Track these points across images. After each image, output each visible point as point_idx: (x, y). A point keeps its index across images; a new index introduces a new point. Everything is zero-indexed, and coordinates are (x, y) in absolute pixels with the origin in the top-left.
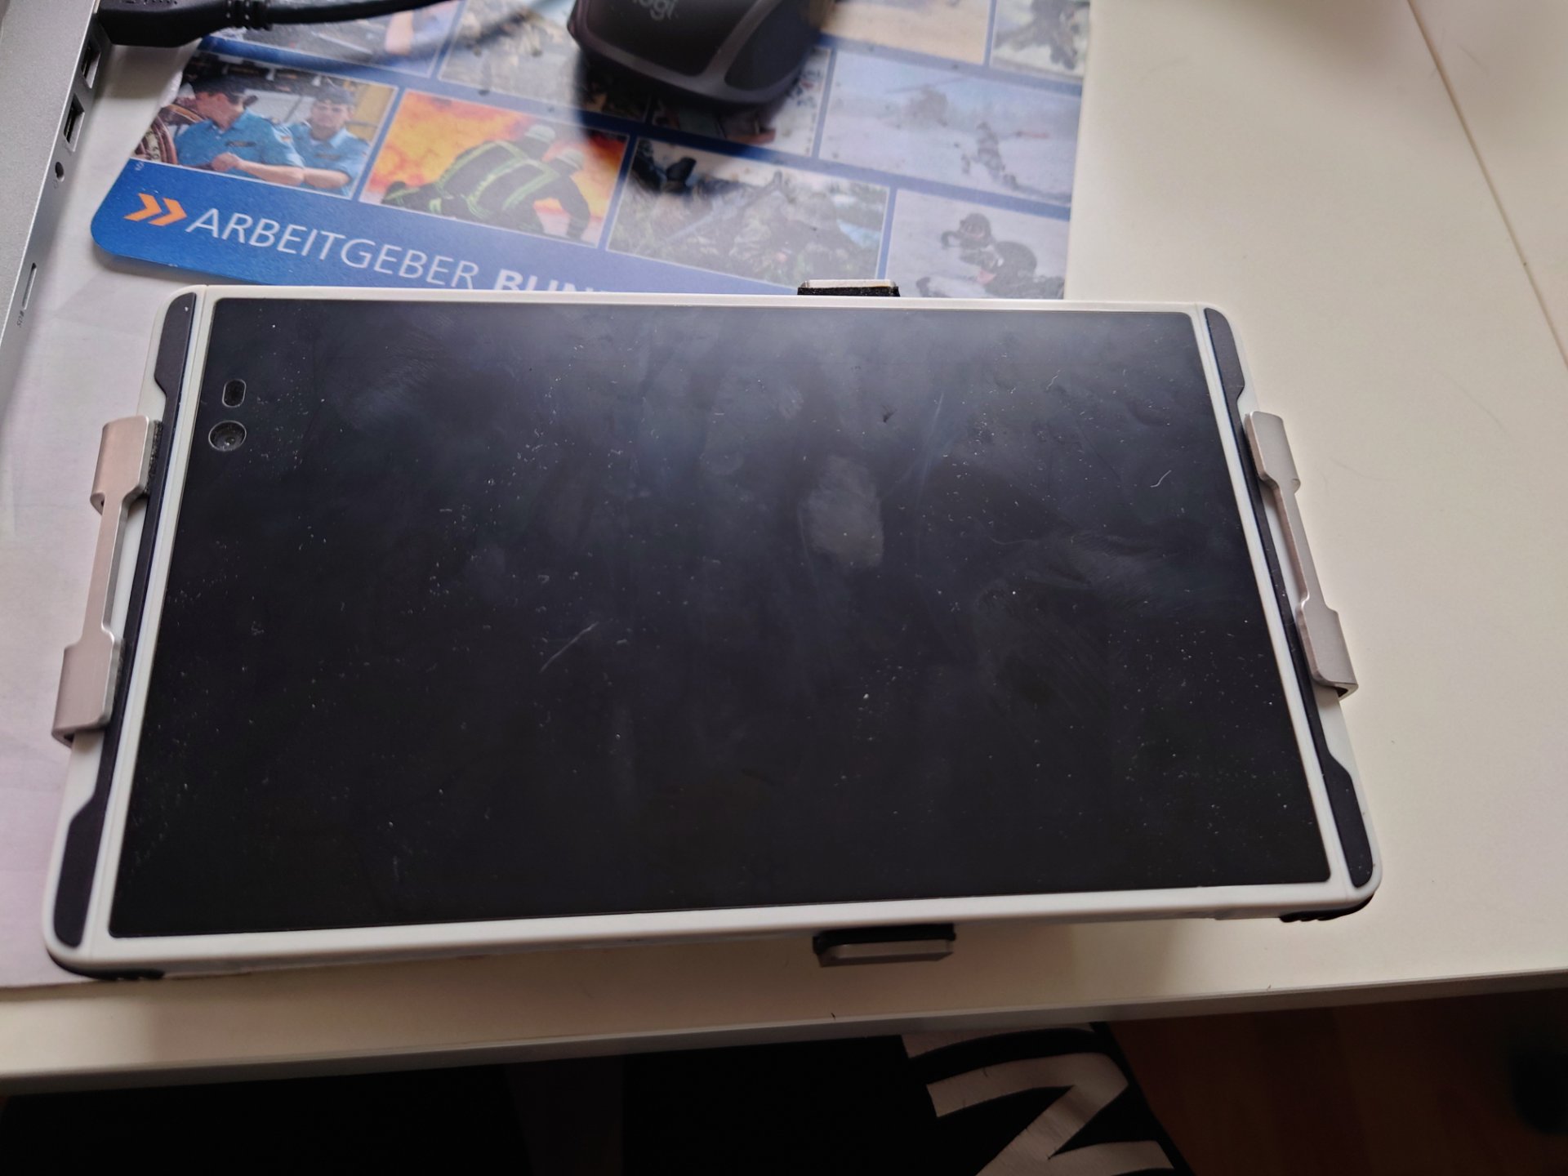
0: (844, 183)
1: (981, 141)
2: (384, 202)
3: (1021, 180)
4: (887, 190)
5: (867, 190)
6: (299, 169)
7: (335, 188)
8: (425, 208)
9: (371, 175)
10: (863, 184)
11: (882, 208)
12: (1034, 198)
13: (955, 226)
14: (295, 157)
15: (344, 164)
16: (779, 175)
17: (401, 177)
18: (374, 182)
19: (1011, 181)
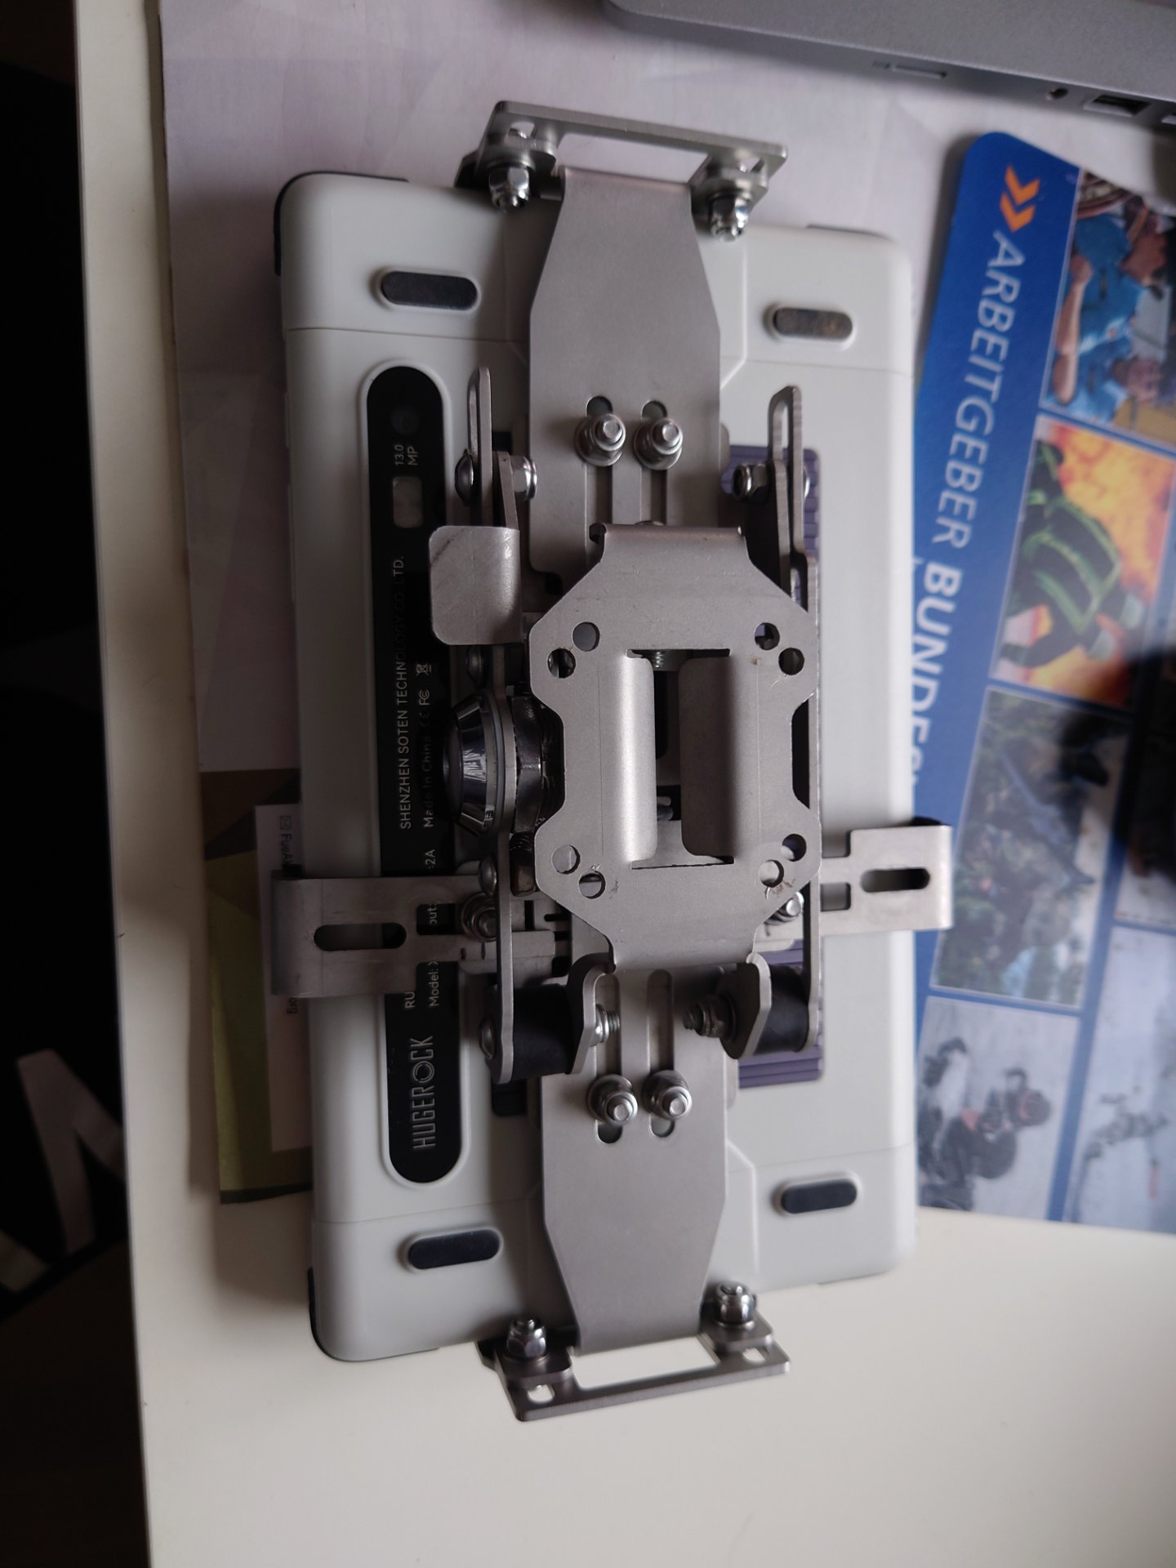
0: (1084, 957)
1: (1143, 1119)
2: (1040, 443)
3: (1096, 1166)
4: (1077, 1006)
5: (1076, 982)
6: (1076, 348)
7: (1054, 388)
8: (1034, 486)
9: (1070, 427)
10: (1084, 978)
11: (1053, 999)
12: (1074, 1179)
13: (1035, 1084)
14: (1089, 343)
15: (1083, 399)
16: (1090, 881)
17: (1071, 460)
18: (1063, 431)
19: (1093, 1154)
